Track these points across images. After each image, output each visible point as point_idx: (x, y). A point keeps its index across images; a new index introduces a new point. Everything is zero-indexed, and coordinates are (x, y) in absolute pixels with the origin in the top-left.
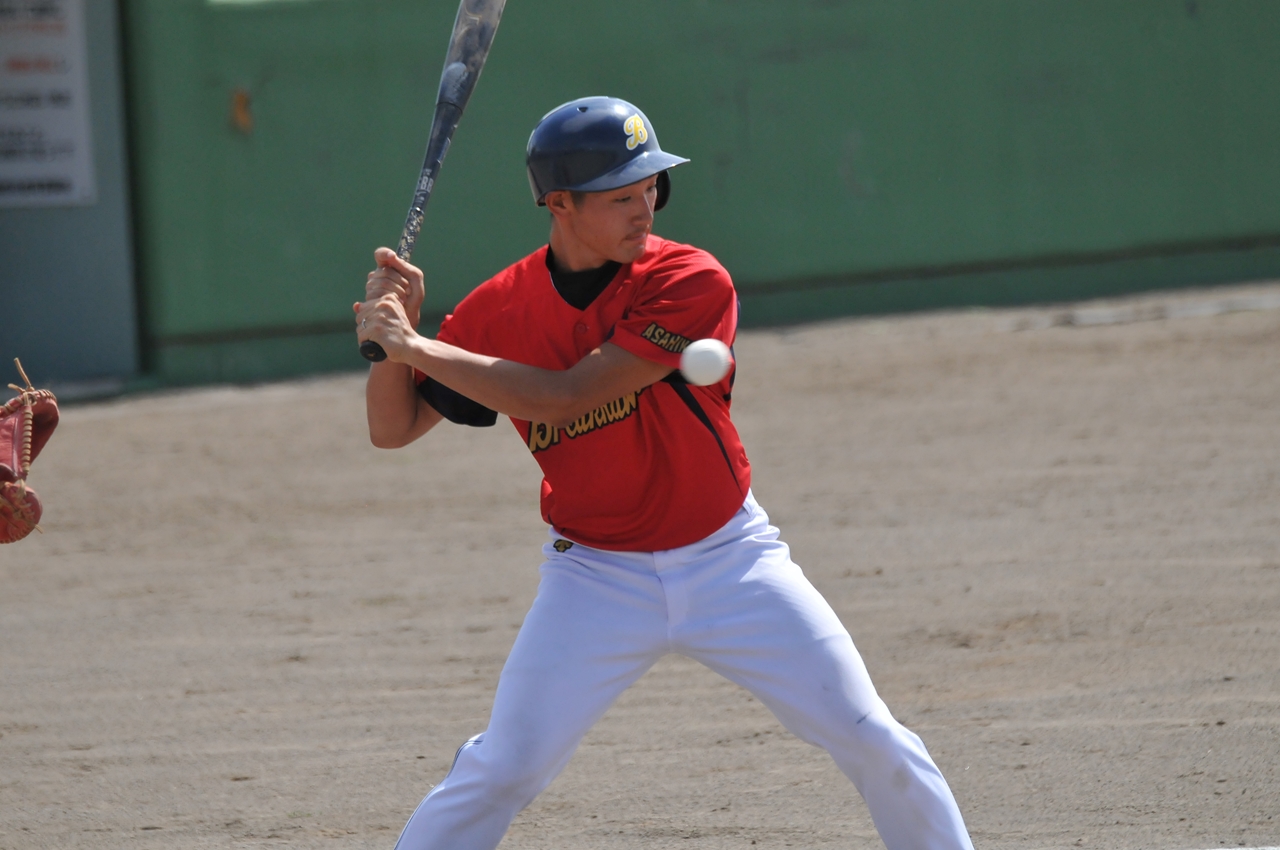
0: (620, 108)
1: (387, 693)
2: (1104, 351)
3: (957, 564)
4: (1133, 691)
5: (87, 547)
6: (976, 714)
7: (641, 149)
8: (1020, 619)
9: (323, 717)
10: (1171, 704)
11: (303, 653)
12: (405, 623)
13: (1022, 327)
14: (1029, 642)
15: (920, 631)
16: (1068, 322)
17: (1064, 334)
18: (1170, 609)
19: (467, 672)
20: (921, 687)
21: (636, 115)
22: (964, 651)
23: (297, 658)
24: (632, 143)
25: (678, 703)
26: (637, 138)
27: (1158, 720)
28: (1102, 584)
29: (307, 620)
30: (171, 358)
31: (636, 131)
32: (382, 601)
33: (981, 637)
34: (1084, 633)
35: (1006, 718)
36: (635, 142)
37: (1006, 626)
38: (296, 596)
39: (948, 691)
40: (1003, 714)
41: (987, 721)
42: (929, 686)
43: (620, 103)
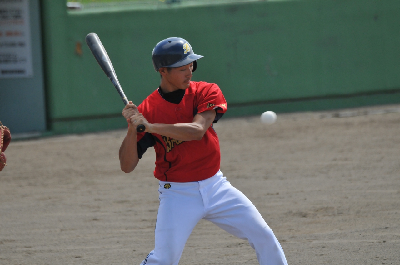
0: (181, 41)
1: (124, 231)
2: (348, 125)
3: (302, 191)
4: (357, 231)
5: (30, 185)
6: (308, 238)
7: (188, 54)
8: (322, 209)
9: (104, 238)
10: (369, 236)
11: (98, 218)
12: (130, 209)
13: (322, 117)
14: (325, 216)
15: (291, 212)
16: (337, 116)
17: (336, 120)
18: (369, 206)
19: (149, 224)
20: (290, 230)
21: (186, 43)
22: (304, 219)
23: (95, 219)
24: (186, 52)
25: (215, 234)
26: (187, 50)
27: (365, 241)
28: (347, 198)
29: (99, 207)
30: (57, 126)
31: (187, 48)
32: (122, 202)
33: (309, 214)
34: (342, 213)
35: (317, 239)
36: (187, 51)
37: (317, 211)
38: (96, 200)
39: (299, 231)
40: (317, 238)
41: (311, 241)
42: (293, 230)
43: (181, 40)
